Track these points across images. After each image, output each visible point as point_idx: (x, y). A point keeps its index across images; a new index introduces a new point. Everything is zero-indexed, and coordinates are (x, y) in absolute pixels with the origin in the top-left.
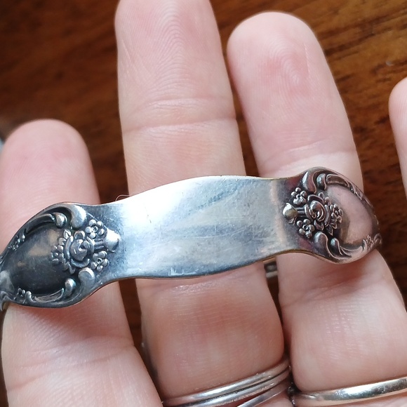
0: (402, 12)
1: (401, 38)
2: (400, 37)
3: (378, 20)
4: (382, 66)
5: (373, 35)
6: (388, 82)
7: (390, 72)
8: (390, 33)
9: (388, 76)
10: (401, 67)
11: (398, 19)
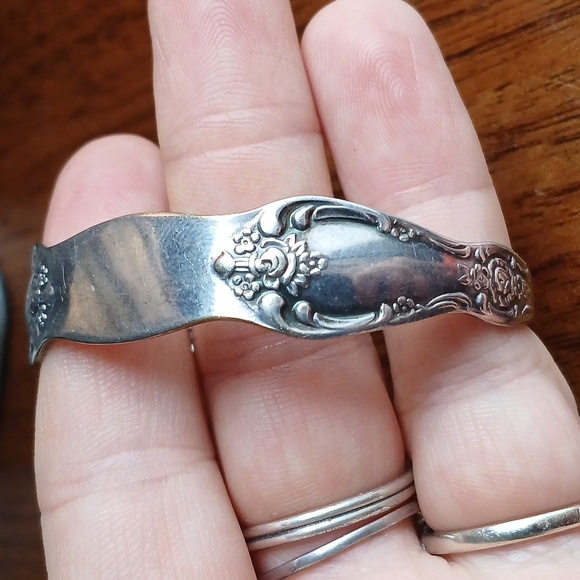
0: (556, 119)
1: (555, 158)
2: (553, 154)
3: (521, 128)
4: (530, 195)
5: (514, 149)
6: (539, 218)
7: (541, 205)
8: (539, 148)
9: (539, 210)
10: (557, 199)
11: (550, 129)
